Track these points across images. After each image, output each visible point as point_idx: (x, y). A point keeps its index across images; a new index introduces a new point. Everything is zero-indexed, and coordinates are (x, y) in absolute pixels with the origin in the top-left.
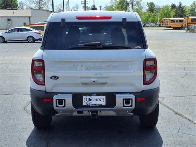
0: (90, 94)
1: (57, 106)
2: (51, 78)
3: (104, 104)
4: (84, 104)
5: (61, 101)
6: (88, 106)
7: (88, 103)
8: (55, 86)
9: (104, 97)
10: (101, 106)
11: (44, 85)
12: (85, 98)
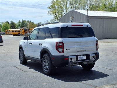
0: (81, 55)
1: (70, 61)
2: (66, 50)
3: (85, 59)
4: (79, 60)
5: (71, 59)
6: (80, 60)
7: (80, 59)
8: (68, 53)
9: (85, 56)
10: (84, 60)
11: (64, 53)
12: (79, 57)
